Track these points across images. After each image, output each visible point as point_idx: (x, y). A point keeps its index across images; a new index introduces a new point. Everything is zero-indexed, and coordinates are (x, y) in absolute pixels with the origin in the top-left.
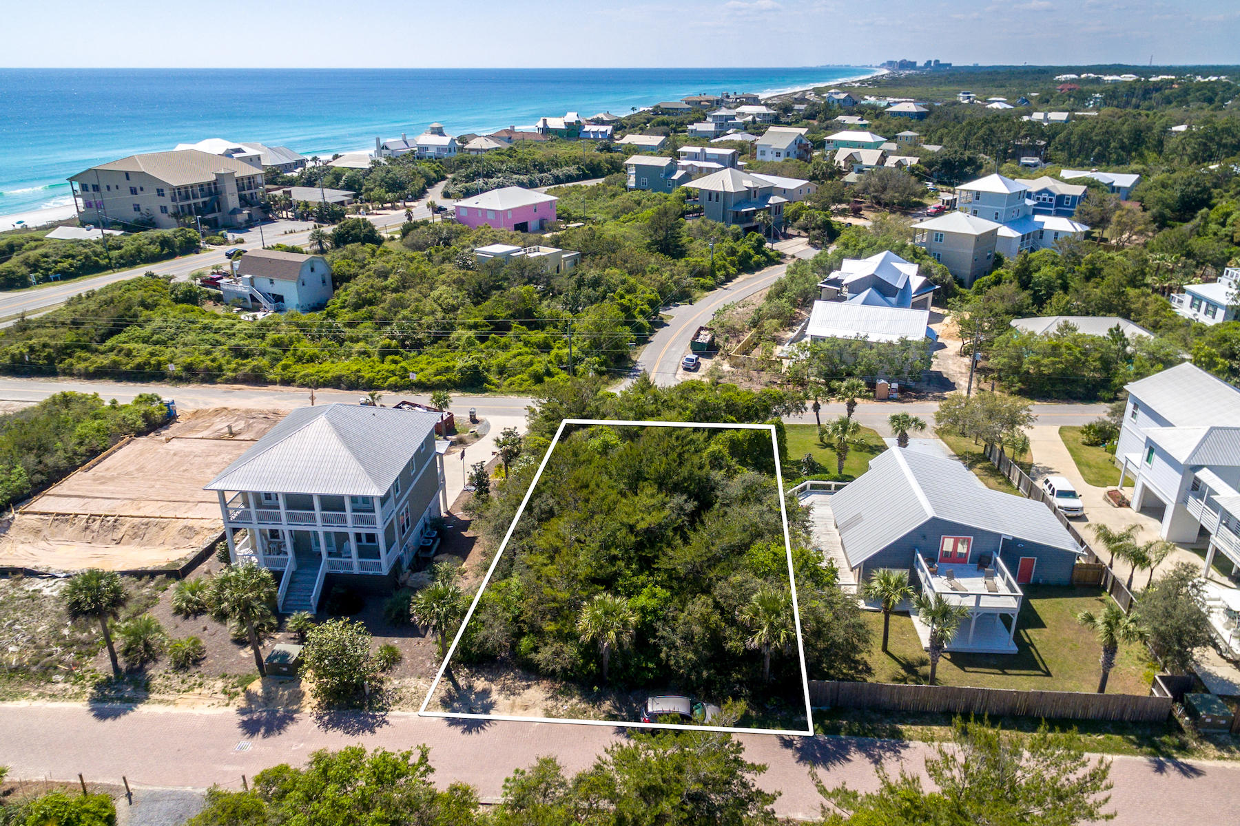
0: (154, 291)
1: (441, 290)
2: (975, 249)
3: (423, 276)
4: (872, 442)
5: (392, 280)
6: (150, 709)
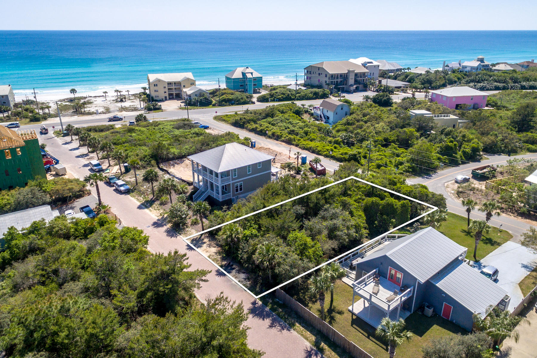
5: (366, 117)
6: (146, 210)
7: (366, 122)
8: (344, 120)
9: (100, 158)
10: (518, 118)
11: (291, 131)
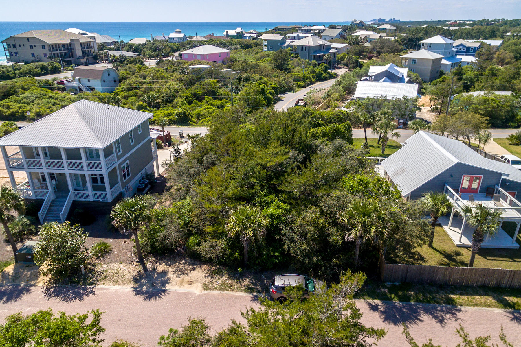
0: (29, 83)
1: (171, 83)
2: (432, 67)
3: (162, 78)
4: (394, 144)
5: (148, 79)
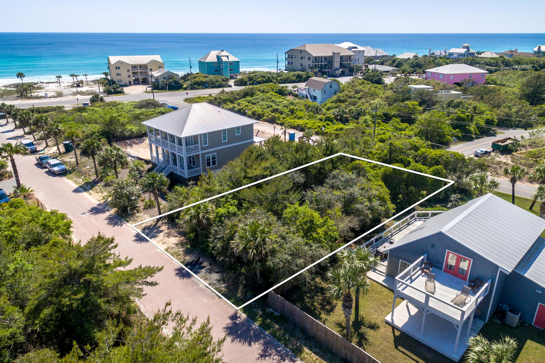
1: (376, 100)
6: (85, 194)
7: (359, 99)
8: (335, 98)
9: (36, 139)
10: (530, 90)
11: (273, 109)
